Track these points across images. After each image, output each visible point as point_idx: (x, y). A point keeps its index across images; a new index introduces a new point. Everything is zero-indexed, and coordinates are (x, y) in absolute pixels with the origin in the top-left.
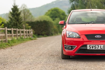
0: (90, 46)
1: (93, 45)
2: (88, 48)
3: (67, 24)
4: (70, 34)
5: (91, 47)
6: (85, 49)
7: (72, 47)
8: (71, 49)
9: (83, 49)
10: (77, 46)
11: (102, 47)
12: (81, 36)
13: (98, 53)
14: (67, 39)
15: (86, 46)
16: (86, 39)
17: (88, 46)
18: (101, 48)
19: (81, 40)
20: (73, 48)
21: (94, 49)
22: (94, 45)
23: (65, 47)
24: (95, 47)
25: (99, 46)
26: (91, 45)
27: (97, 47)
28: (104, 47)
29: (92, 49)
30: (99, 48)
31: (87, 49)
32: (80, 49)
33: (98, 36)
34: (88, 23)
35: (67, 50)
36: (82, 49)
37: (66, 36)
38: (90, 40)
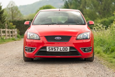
0: (49, 48)
1: (52, 47)
2: (48, 50)
3: (31, 25)
4: (30, 36)
5: (51, 49)
6: (44, 51)
7: (32, 49)
8: (31, 51)
9: (43, 51)
10: (36, 48)
12: (41, 38)
13: (58, 55)
14: (27, 40)
15: (45, 48)
17: (48, 47)
18: (60, 50)
19: (41, 41)
20: (33, 50)
21: (53, 51)
22: (54, 47)
23: (26, 49)
24: (54, 49)
25: (58, 48)
26: (51, 47)
27: (57, 49)
28: (64, 48)
29: (51, 51)
30: (59, 50)
31: (46, 51)
32: (40, 51)
33: (58, 38)
34: (53, 24)
35: (28, 53)
36: (41, 51)
37: (26, 38)
38: (50, 42)
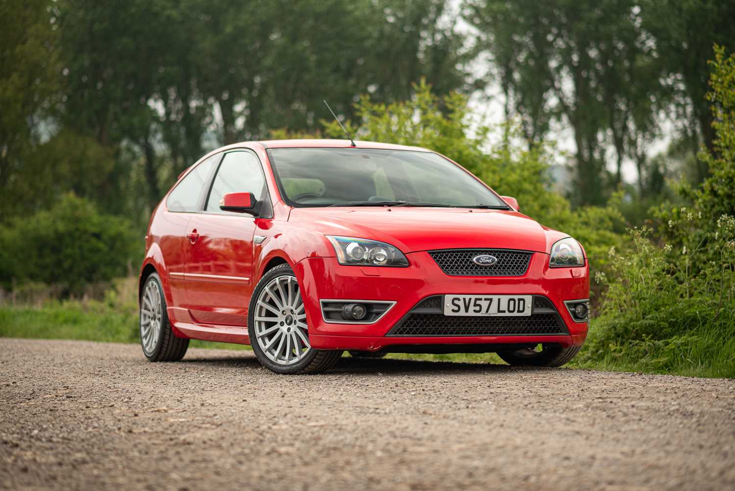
0: (456, 302)
1: (467, 297)
2: (448, 311)
5: (461, 304)
6: (432, 315)
8: (367, 317)
9: (425, 315)
10: (395, 303)
11: (504, 307)
13: (486, 332)
15: (438, 300)
17: (448, 299)
18: (499, 311)
20: (378, 314)
21: (471, 313)
22: (473, 297)
24: (475, 305)
25: (491, 300)
26: (461, 297)
27: (484, 304)
28: (512, 303)
29: (462, 313)
30: (493, 312)
31: (441, 315)
32: (413, 315)
33: (484, 258)
36: (419, 315)
38: (454, 274)
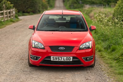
1: (56, 57)
2: (52, 60)
4: (35, 44)
5: (55, 58)
6: (49, 60)
7: (37, 57)
9: (47, 60)
10: (41, 57)
11: (65, 59)
12: (45, 47)
13: (62, 64)
15: (50, 57)
16: (50, 50)
17: (52, 57)
20: (38, 59)
21: (57, 60)
22: (58, 57)
23: (31, 56)
24: (58, 59)
25: (62, 58)
26: (55, 57)
27: (60, 59)
28: (67, 58)
29: (55, 60)
30: (62, 60)
31: (50, 60)
33: (61, 48)
36: (46, 60)
37: (31, 46)
38: (54, 52)
